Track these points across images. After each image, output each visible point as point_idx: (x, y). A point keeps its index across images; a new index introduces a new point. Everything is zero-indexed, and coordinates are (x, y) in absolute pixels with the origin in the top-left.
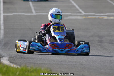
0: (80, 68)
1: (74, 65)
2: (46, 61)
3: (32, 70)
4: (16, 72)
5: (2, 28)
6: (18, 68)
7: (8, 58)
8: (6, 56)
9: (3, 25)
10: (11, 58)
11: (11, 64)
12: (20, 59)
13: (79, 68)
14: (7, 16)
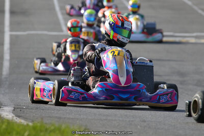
0: (141, 126)
1: (129, 121)
2: (80, 115)
3: (52, 128)
4: (25, 132)
5: (7, 56)
6: (28, 125)
7: (13, 109)
8: (10, 106)
9: (9, 51)
10: (18, 108)
11: (18, 118)
12: (33, 111)
13: (139, 127)
14: (17, 36)
